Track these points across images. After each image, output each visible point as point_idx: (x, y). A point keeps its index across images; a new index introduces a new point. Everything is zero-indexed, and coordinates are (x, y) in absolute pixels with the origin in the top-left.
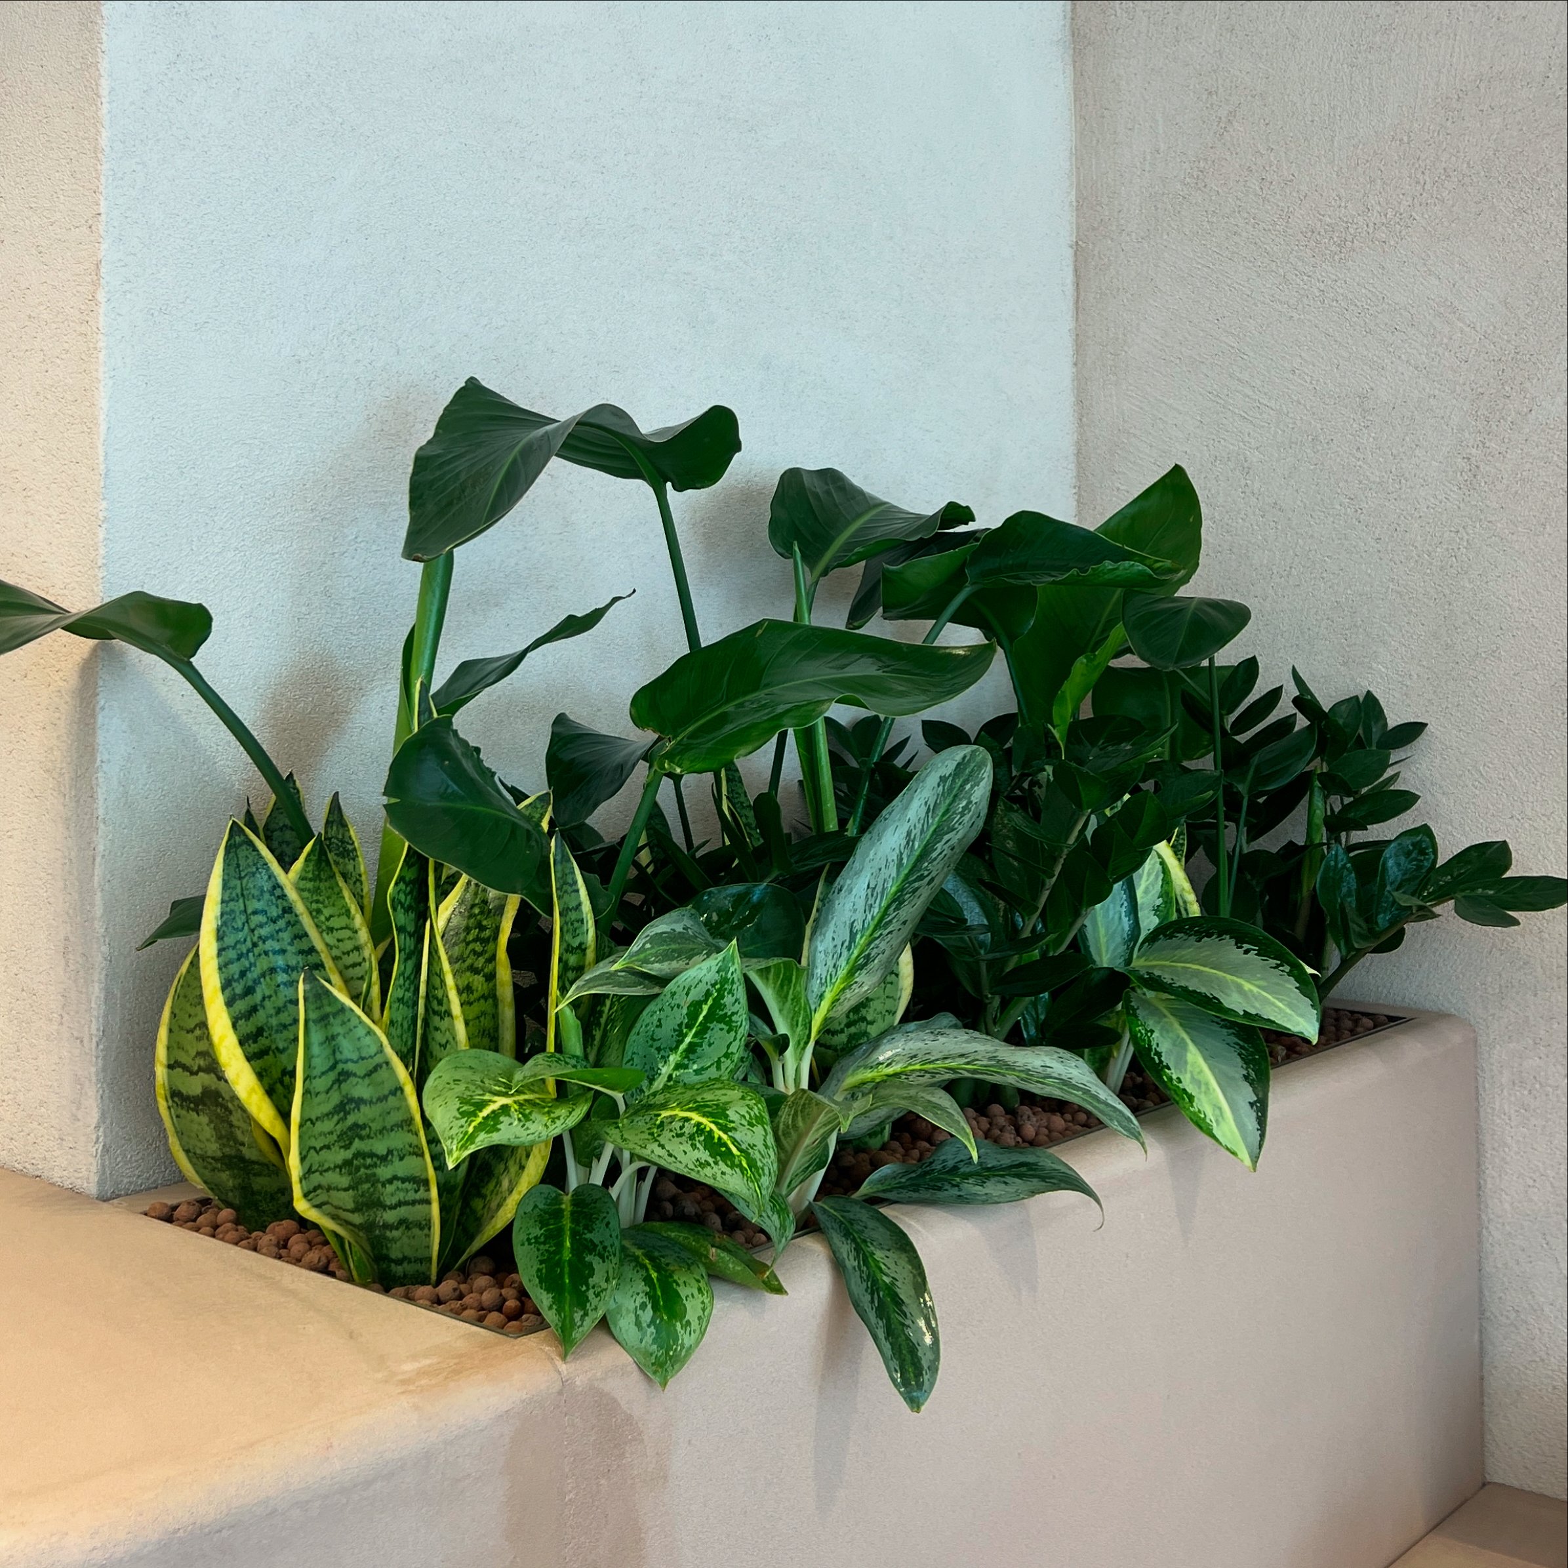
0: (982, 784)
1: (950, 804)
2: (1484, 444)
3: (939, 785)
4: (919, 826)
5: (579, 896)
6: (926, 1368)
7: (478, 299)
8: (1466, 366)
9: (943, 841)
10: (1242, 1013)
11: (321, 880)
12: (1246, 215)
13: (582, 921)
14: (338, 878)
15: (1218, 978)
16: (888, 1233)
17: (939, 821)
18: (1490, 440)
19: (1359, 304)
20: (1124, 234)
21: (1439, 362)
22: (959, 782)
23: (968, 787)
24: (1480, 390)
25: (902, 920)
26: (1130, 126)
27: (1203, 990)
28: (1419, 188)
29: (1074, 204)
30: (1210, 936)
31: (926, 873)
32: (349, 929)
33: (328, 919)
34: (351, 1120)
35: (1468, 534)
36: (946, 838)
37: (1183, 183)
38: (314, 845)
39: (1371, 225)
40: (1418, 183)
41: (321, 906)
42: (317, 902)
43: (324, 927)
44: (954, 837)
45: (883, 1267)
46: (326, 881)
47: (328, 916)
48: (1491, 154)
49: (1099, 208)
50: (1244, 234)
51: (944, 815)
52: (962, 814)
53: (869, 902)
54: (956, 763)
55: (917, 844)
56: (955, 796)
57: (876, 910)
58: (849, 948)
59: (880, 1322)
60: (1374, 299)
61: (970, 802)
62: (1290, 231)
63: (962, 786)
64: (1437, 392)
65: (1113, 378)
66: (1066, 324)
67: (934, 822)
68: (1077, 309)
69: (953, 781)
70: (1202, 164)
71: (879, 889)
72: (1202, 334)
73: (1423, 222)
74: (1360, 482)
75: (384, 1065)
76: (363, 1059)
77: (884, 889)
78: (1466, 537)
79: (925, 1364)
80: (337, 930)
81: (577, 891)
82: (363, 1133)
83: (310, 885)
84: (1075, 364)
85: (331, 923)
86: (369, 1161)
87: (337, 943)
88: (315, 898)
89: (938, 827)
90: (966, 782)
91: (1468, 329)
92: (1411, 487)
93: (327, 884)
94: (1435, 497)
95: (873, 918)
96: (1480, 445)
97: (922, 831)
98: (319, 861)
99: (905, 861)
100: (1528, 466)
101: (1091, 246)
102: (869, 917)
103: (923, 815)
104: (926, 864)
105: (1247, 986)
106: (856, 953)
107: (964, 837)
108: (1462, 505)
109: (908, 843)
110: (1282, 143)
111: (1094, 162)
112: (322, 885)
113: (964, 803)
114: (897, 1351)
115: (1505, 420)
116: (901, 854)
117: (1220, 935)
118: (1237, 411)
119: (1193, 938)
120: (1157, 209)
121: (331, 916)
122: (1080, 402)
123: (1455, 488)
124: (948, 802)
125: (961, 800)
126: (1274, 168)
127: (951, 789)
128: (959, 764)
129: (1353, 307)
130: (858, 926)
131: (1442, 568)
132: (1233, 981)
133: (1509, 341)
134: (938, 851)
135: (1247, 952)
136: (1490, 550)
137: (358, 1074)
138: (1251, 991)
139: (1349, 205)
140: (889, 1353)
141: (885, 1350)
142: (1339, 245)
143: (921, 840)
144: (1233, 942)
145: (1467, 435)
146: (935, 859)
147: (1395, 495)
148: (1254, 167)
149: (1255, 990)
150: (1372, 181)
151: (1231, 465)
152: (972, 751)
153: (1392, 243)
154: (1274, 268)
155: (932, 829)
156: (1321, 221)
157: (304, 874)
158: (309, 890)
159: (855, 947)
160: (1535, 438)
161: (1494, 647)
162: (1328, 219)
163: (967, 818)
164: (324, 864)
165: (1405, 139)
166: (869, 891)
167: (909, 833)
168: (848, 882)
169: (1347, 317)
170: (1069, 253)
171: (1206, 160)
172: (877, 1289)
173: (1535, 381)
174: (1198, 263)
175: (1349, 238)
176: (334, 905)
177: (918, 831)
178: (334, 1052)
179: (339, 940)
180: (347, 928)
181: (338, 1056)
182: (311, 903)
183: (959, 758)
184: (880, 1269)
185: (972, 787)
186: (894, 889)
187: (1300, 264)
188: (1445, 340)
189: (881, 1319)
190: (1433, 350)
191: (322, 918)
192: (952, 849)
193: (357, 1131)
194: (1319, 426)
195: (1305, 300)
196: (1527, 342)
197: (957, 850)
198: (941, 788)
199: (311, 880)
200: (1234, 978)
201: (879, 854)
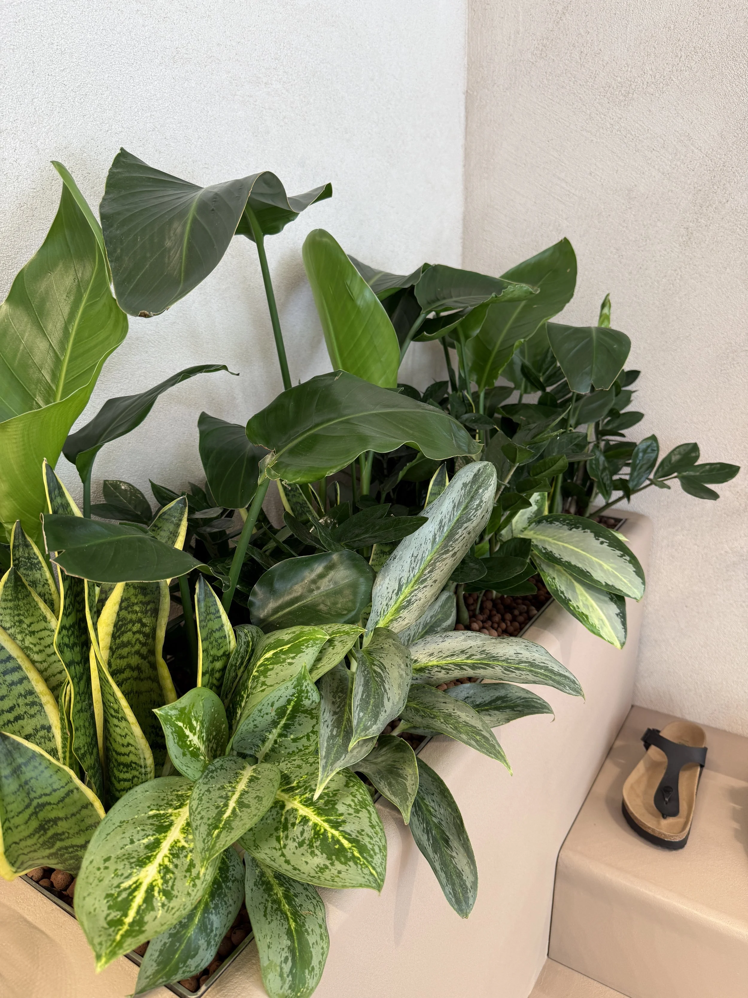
0: (490, 488)
1: (468, 503)
2: (697, 220)
3: (462, 489)
4: (448, 517)
5: (221, 621)
6: (469, 887)
7: (99, 110)
8: (693, 173)
9: (463, 528)
10: (604, 584)
11: (19, 600)
12: (569, 75)
13: (225, 637)
14: (33, 595)
15: (588, 558)
16: (430, 779)
17: (461, 514)
18: (701, 218)
19: (633, 133)
20: (495, 86)
21: (677, 171)
22: (475, 487)
23: (481, 491)
24: (699, 188)
25: (434, 579)
26: (502, 16)
27: (580, 565)
28: (677, 59)
29: (466, 66)
30: (577, 528)
31: (451, 549)
32: (48, 630)
33: (29, 626)
34: (50, 833)
35: (681, 272)
36: (465, 525)
37: (532, 54)
38: (10, 575)
39: (645, 83)
40: (677, 56)
41: (22, 617)
42: (19, 615)
43: (27, 632)
44: (470, 526)
45: (432, 810)
46: (23, 599)
47: (29, 624)
48: (725, 38)
49: (481, 69)
50: (568, 87)
51: (464, 509)
52: (476, 510)
53: (412, 566)
54: (473, 474)
55: (446, 529)
56: (472, 497)
57: (417, 571)
58: (397, 594)
59: (436, 856)
60: (642, 130)
61: (481, 501)
62: (596, 86)
63: (477, 490)
64: (673, 189)
65: (486, 175)
66: (460, 141)
67: (457, 514)
68: (466, 132)
69: (471, 487)
70: (545, 42)
71: (419, 557)
72: (538, 149)
73: (677, 82)
74: (623, 240)
75: (75, 791)
76: (55, 791)
77: (422, 558)
78: (680, 273)
79: (469, 884)
80: (38, 632)
81: (220, 617)
82: (63, 837)
83: (10, 604)
84: (464, 166)
85: (33, 628)
86: (70, 850)
87: (39, 641)
88: (16, 612)
89: (460, 518)
90: (479, 487)
91: (696, 151)
92: (652, 244)
93: (25, 601)
94: (665, 250)
95: (414, 576)
96: (695, 220)
97: (450, 520)
98: (16, 587)
99: (437, 540)
100: (722, 234)
101: (475, 93)
102: (412, 575)
103: (450, 509)
104: (451, 543)
105: (606, 566)
106: (402, 597)
107: (478, 525)
108: (680, 256)
109: (440, 528)
110: (595, 28)
111: (479, 38)
112: (21, 603)
113: (478, 502)
114: (449, 877)
115: (712, 206)
116: (435, 535)
117: (583, 529)
118: (556, 196)
119: (566, 527)
120: (516, 70)
121: (31, 623)
122: (466, 188)
123: (677, 246)
124: (467, 501)
125: (475, 500)
126: (589, 45)
127: (470, 492)
128: (475, 475)
129: (629, 135)
130: (404, 581)
131: (664, 290)
132: (597, 562)
133: (720, 159)
134: (460, 534)
135: (602, 543)
136: (693, 281)
137: (52, 802)
138: (608, 570)
139: (633, 70)
140: (444, 881)
141: (442, 879)
142: (625, 96)
143: (449, 526)
144: (592, 535)
145: (688, 215)
146: (457, 540)
147: (642, 248)
148: (577, 44)
149: (610, 569)
150: (649, 55)
151: (551, 228)
152: (485, 466)
153: (657, 95)
154: (584, 110)
155: (456, 519)
156: (615, 80)
157: (4, 597)
158: (11, 608)
159: (402, 594)
160: (728, 217)
161: (687, 334)
162: (619, 79)
163: (479, 512)
164: (20, 588)
165: (672, 26)
166: (413, 558)
167: (441, 522)
168: (401, 553)
169: (626, 141)
170: (463, 97)
171: (547, 38)
172: (430, 829)
173: (732, 184)
174: (539, 105)
175: (631, 91)
176: (32, 615)
177: (447, 520)
178: (28, 794)
179: (40, 639)
180: (45, 629)
181: (33, 795)
182: (14, 617)
183: (475, 470)
184: (430, 811)
185: (483, 491)
186: (429, 558)
187: (600, 107)
188: (682, 157)
189: (436, 854)
190: (674, 163)
191: (25, 626)
192: (469, 533)
193: (57, 837)
194: (603, 207)
195: (601, 130)
196: (731, 159)
197: (473, 535)
198: (463, 491)
199: (10, 601)
200: (597, 560)
201: (421, 535)
